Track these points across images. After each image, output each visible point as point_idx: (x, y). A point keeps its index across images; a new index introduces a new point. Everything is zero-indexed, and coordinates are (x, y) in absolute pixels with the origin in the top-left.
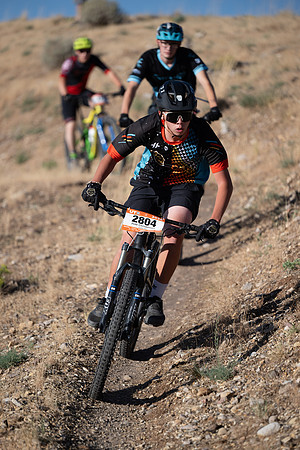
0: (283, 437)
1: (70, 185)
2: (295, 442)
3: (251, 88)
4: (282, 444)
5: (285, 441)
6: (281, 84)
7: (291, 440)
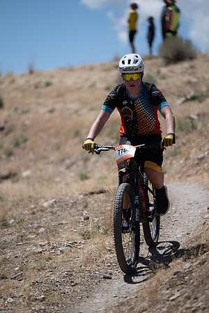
1: (92, 193)
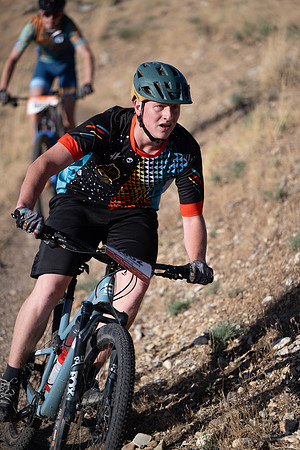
0: (147, 345)
2: (157, 349)
3: (128, 22)
4: (146, 351)
5: (149, 348)
6: (152, 18)
7: (154, 348)
